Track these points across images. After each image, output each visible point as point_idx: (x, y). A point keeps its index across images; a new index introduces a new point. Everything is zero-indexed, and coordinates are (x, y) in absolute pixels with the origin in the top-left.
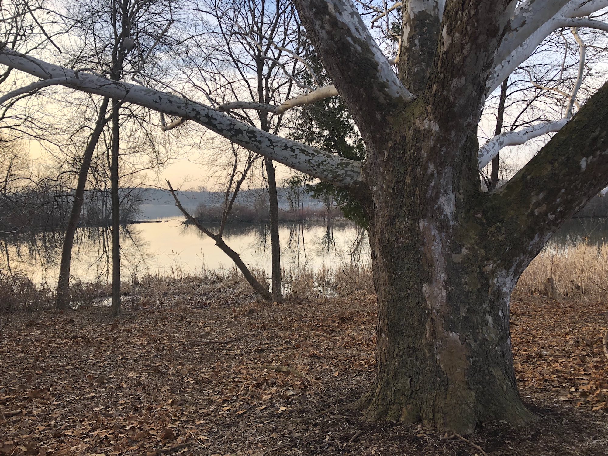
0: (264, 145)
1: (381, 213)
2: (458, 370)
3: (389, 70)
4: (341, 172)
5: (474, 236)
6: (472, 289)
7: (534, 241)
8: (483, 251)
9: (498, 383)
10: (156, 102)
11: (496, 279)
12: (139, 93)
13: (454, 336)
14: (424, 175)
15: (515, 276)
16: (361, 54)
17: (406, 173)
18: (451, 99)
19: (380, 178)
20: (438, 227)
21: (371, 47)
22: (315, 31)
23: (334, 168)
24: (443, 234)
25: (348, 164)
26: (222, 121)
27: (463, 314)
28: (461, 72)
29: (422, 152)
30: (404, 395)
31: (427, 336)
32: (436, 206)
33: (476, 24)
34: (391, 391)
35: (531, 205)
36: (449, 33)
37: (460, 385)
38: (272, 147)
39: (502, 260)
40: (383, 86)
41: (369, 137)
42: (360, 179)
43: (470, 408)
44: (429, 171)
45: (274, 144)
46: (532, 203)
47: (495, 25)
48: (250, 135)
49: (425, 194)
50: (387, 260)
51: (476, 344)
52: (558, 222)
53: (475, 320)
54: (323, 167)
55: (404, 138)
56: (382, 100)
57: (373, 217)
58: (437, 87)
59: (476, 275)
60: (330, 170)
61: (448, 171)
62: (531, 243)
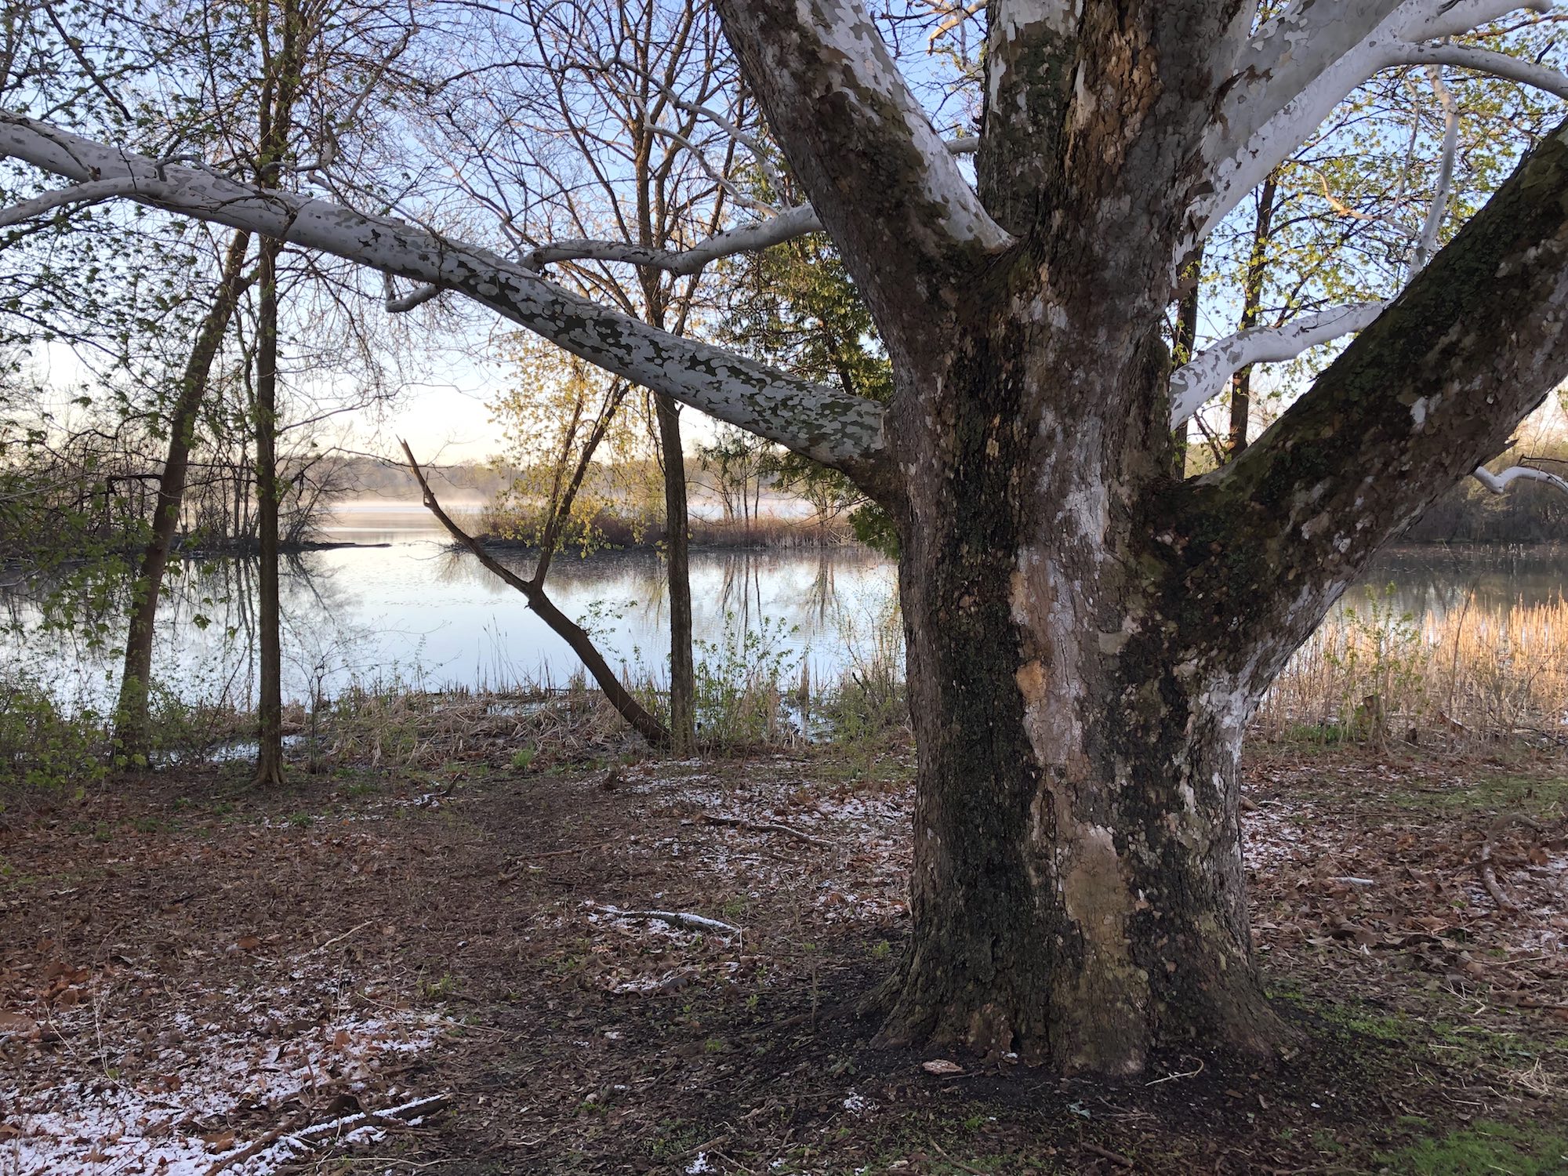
0: (637, 357)
1: (926, 531)
2: (1109, 919)
3: (948, 173)
4: (829, 427)
5: (1151, 590)
6: (1146, 720)
7: (1300, 602)
8: (1172, 626)
9: (1207, 948)
10: (366, 244)
11: (1206, 695)
12: (323, 218)
13: (1101, 835)
14: (1031, 437)
15: (1253, 689)
16: (879, 129)
17: (986, 435)
18: (1096, 248)
19: (926, 442)
20: (1065, 567)
21: (906, 114)
22: (764, 71)
23: (813, 415)
24: (1077, 583)
25: (847, 407)
26: (533, 294)
27: (1124, 782)
28: (1119, 183)
29: (1027, 379)
30: (977, 980)
31: (1035, 834)
32: (1060, 515)
33: (1153, 68)
34: (945, 972)
35: (1293, 515)
36: (1090, 86)
37: (1112, 956)
38: (658, 361)
39: (1220, 650)
40: (934, 212)
41: (899, 340)
42: (878, 444)
43: (1135, 1010)
44: (1044, 428)
45: (664, 355)
46: (1297, 508)
47: (1199, 70)
48: (604, 330)
49: (1034, 481)
50: (942, 648)
51: (1153, 856)
52: (1358, 555)
53: (1153, 795)
54: (787, 414)
55: (983, 344)
56: (931, 248)
57: (909, 540)
58: (1063, 218)
59: (1157, 685)
60: (804, 422)
61: (1089, 429)
62: (1292, 607)
